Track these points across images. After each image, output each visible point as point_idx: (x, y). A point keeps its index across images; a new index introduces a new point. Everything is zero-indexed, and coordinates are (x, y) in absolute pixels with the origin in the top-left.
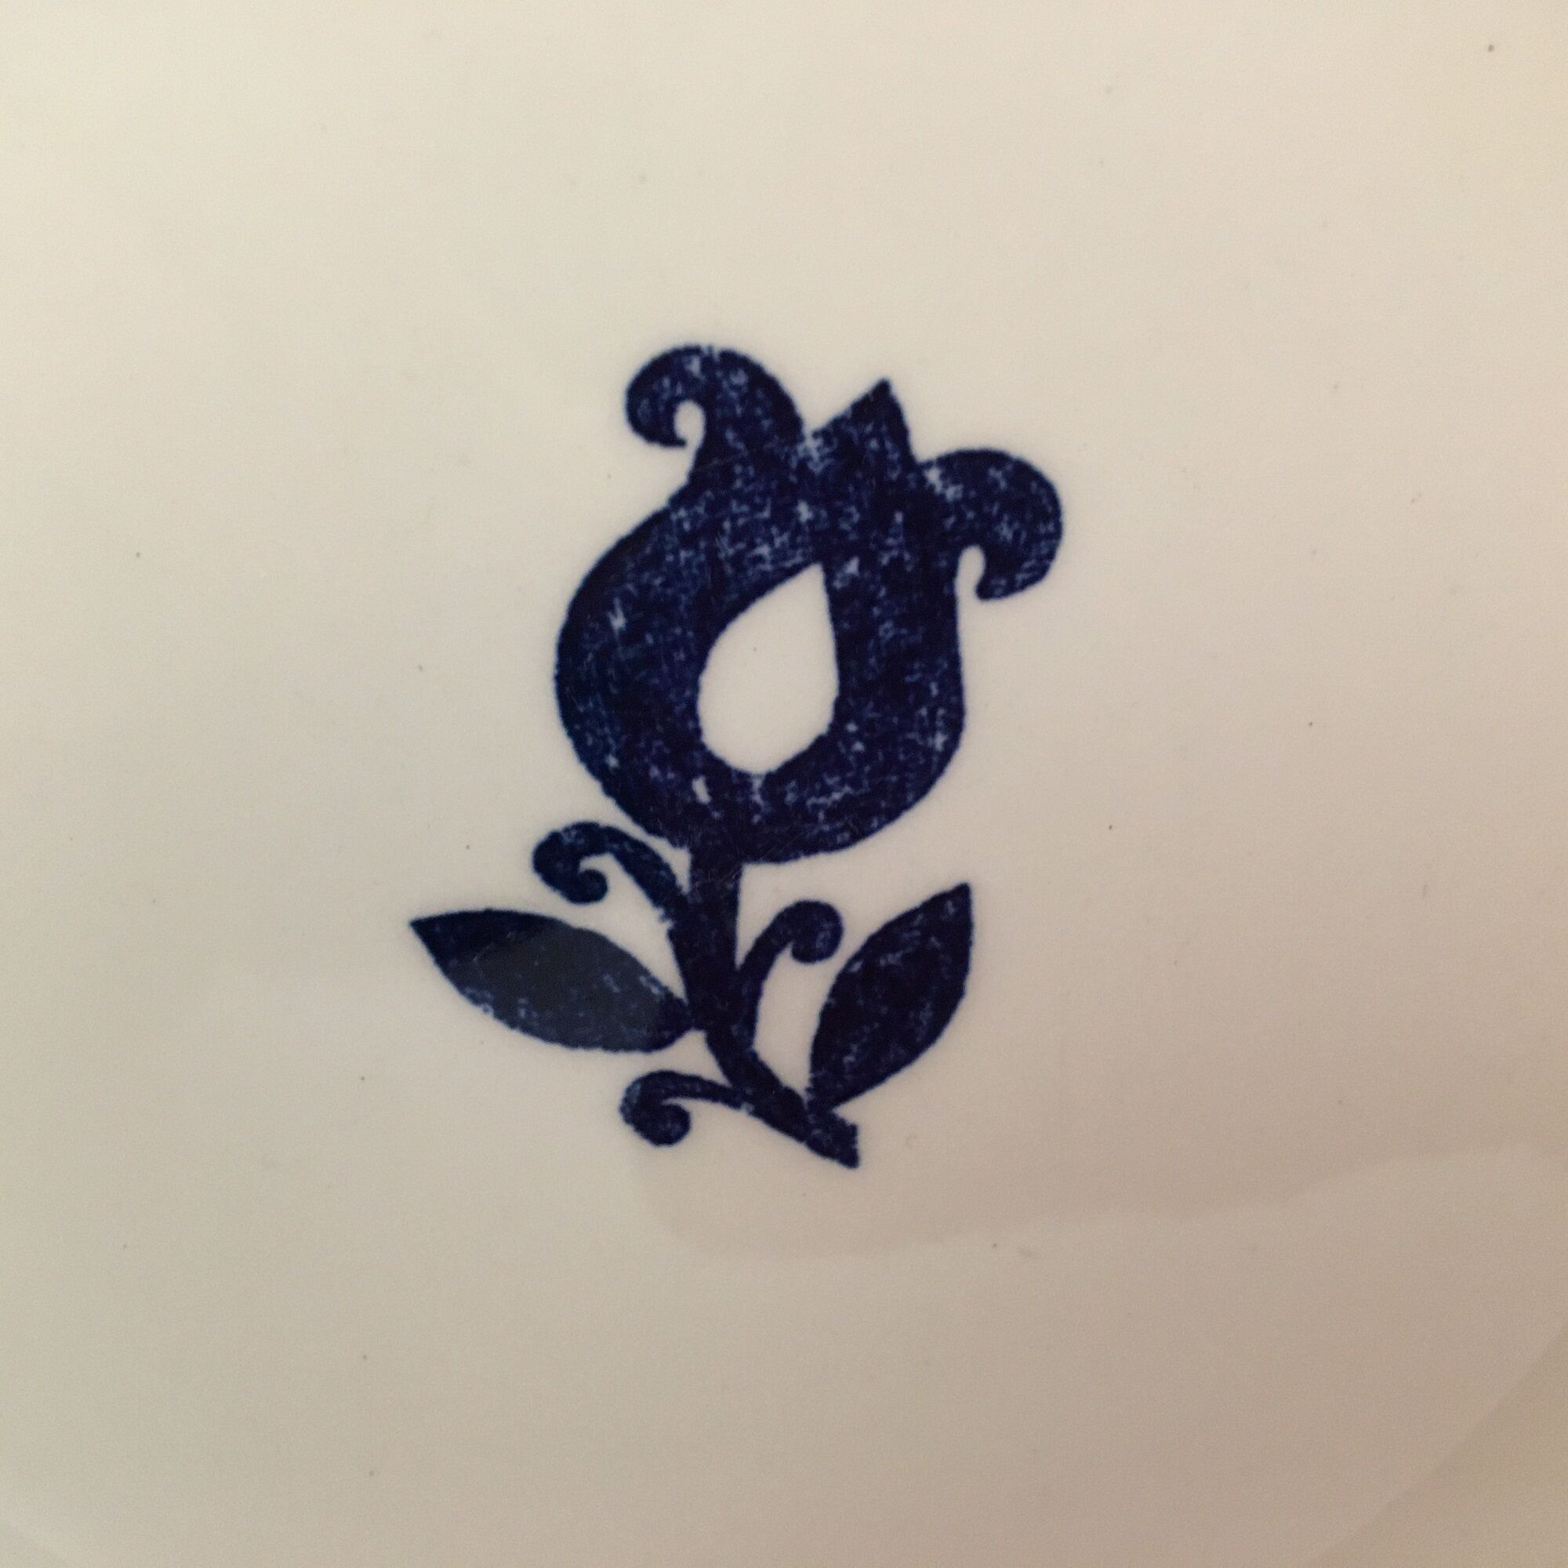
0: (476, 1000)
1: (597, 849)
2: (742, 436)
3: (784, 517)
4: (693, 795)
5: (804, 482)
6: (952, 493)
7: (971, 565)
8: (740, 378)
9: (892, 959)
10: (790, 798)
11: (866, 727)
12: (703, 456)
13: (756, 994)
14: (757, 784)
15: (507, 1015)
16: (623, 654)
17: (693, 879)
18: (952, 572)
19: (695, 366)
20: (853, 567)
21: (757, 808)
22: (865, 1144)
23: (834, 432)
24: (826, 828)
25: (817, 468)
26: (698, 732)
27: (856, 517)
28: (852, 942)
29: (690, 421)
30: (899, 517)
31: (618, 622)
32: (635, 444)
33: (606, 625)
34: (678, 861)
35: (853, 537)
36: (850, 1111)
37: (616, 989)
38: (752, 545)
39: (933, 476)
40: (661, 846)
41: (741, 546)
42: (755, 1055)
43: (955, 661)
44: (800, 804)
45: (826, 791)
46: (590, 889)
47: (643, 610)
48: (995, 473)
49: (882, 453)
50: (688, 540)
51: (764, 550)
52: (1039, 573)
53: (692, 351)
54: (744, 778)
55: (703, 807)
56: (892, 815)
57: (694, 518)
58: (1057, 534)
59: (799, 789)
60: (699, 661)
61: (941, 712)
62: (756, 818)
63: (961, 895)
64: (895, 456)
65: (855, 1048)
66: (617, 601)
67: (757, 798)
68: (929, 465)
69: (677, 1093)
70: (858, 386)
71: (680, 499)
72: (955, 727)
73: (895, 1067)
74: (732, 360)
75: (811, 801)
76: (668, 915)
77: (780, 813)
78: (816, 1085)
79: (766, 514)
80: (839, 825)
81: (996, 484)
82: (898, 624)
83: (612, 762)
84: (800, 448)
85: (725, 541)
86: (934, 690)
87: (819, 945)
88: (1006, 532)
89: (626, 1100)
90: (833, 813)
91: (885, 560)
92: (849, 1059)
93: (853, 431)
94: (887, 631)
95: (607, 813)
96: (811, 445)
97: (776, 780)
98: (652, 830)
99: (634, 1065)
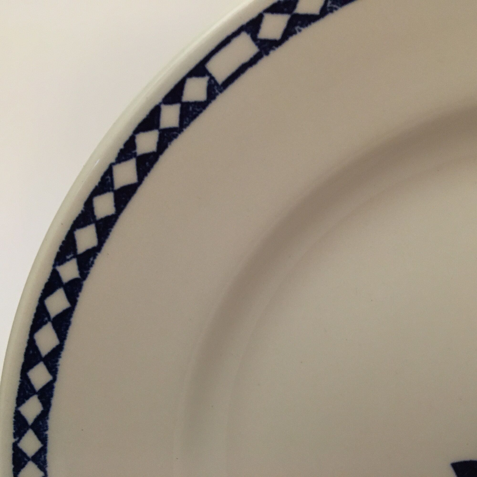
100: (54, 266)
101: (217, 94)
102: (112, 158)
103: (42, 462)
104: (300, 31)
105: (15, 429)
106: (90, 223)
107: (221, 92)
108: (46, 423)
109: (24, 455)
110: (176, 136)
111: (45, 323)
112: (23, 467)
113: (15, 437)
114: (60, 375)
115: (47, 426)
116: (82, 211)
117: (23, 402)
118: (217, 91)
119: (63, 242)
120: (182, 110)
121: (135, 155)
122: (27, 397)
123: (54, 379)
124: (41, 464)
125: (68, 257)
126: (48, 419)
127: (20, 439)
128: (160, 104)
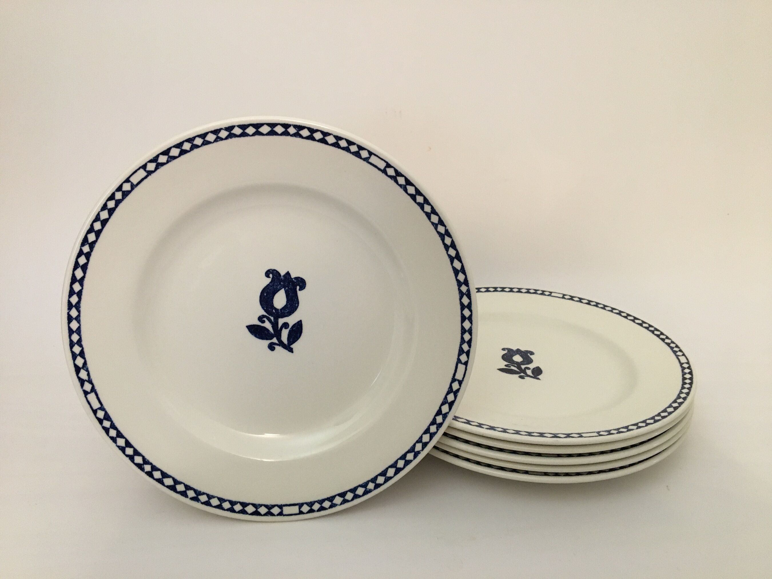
0: (252, 335)
1: (264, 318)
2: (276, 277)
3: (280, 284)
4: (273, 311)
5: (282, 281)
6: (295, 281)
7: (298, 288)
8: (275, 272)
9: (294, 329)
10: (283, 311)
11: (290, 304)
12: (272, 279)
13: (281, 333)
14: (279, 310)
15: (256, 336)
16: (266, 298)
17: (274, 320)
18: (296, 288)
19: (271, 271)
20: (287, 288)
21: (280, 313)
22: (294, 350)
23: (284, 276)
24: (286, 314)
25: (283, 279)
26: (273, 305)
27: (287, 284)
28: (290, 327)
29: (271, 276)
30: (291, 283)
31: (265, 294)
32: (266, 278)
33: (264, 295)
34: (272, 318)
35: (287, 285)
36: (292, 346)
37: (267, 333)
38: (277, 287)
39: (293, 279)
40: (270, 317)
41: (276, 287)
42: (281, 340)
43: (298, 297)
44: (284, 312)
45: (286, 310)
46: (263, 322)
47: (267, 293)
48: (299, 279)
49: (288, 278)
50: (271, 287)
51: (278, 287)
52: (304, 288)
53: (271, 269)
54: (278, 309)
55: (274, 313)
56: (293, 313)
57: (272, 284)
58: (306, 284)
59: (284, 310)
60: (273, 298)
61: (297, 302)
62: (280, 314)
63: (301, 321)
64: (290, 278)
65: (291, 339)
66: (265, 293)
67: (280, 312)
68: (293, 278)
69: (274, 345)
70: (286, 272)
71: (270, 283)
72: (298, 303)
73: (296, 341)
74: (274, 270)
75: (285, 312)
76: (271, 324)
77: (282, 313)
78: (288, 343)
79: (278, 284)
80: (288, 314)
81: (299, 280)
82: (292, 293)
83: (265, 308)
84: (281, 277)
85: (275, 286)
86: (296, 300)
87: (287, 327)
88: (301, 284)
89: (268, 346)
90: (287, 313)
91: (290, 287)
92: (291, 340)
93: (286, 276)
94: (291, 294)
95: (265, 314)
96: (282, 277)
97: (281, 309)
98: (269, 315)
99: (269, 342)
100: (81, 247)
101: (134, 188)
102: (99, 210)
103: (79, 320)
104: (161, 168)
105: (68, 307)
106: (93, 232)
107: (136, 187)
108: (80, 305)
109: (72, 317)
110: (121, 202)
111: (78, 268)
112: (71, 322)
113: (68, 310)
114: (85, 287)
115: (80, 306)
116: (90, 228)
117: (71, 297)
118: (134, 187)
119: (84, 239)
120: (122, 193)
121: (107, 209)
122: (73, 295)
123: (82, 289)
124: (78, 321)
125: (85, 244)
126: (80, 303)
127: (70, 310)
128: (115, 191)
